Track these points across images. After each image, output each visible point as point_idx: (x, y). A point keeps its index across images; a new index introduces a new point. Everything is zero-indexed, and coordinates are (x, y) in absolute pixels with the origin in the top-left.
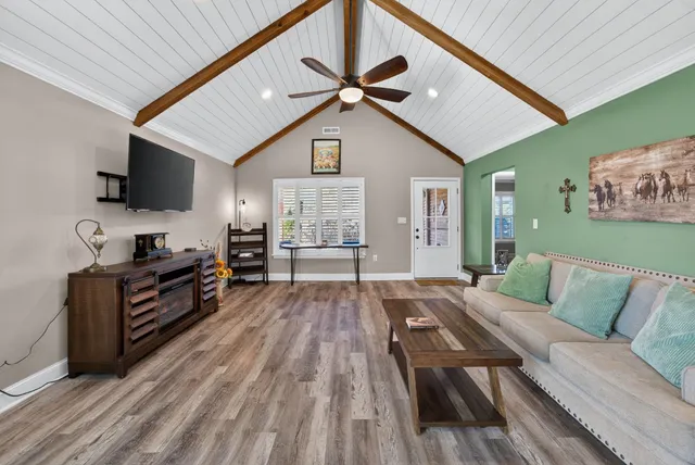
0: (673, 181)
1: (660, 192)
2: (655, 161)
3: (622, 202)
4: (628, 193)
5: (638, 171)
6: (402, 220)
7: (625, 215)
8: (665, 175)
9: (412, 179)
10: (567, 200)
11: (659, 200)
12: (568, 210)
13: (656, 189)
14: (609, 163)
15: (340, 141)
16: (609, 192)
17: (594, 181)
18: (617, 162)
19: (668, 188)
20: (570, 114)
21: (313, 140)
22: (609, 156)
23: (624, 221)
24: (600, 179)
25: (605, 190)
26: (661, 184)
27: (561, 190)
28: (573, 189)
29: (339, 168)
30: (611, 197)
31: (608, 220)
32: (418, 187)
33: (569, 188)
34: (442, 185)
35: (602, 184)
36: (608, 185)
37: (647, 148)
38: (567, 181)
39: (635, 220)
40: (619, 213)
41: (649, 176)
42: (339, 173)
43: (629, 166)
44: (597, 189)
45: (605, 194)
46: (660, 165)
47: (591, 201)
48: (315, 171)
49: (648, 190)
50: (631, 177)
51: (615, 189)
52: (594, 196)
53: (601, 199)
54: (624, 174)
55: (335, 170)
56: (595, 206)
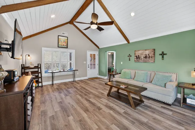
0: (150, 56)
1: (148, 57)
2: (147, 52)
3: (141, 59)
4: (142, 57)
5: (144, 54)
6: (85, 62)
7: (142, 61)
8: (149, 55)
9: (87, 51)
10: (129, 58)
11: (148, 59)
12: (130, 60)
13: (147, 57)
14: (139, 52)
15: (67, 37)
16: (139, 57)
17: (136, 55)
18: (140, 52)
19: (149, 57)
20: (131, 41)
21: (58, 36)
22: (139, 51)
23: (142, 62)
24: (137, 55)
25: (138, 57)
26: (148, 56)
27: (128, 56)
28: (131, 56)
29: (67, 46)
30: (139, 58)
31: (138, 62)
32: (89, 53)
33: (130, 56)
34: (94, 53)
35: (137, 56)
36: (139, 56)
37: (146, 50)
38: (129, 55)
39: (144, 62)
40: (140, 61)
41: (146, 55)
42: (67, 48)
43: (142, 53)
44: (136, 56)
45: (138, 58)
46: (148, 53)
47: (135, 59)
48: (59, 46)
49: (146, 57)
50: (143, 55)
51: (140, 57)
52: (136, 58)
53: (137, 58)
54: (142, 54)
55: (66, 47)
56: (136, 60)
